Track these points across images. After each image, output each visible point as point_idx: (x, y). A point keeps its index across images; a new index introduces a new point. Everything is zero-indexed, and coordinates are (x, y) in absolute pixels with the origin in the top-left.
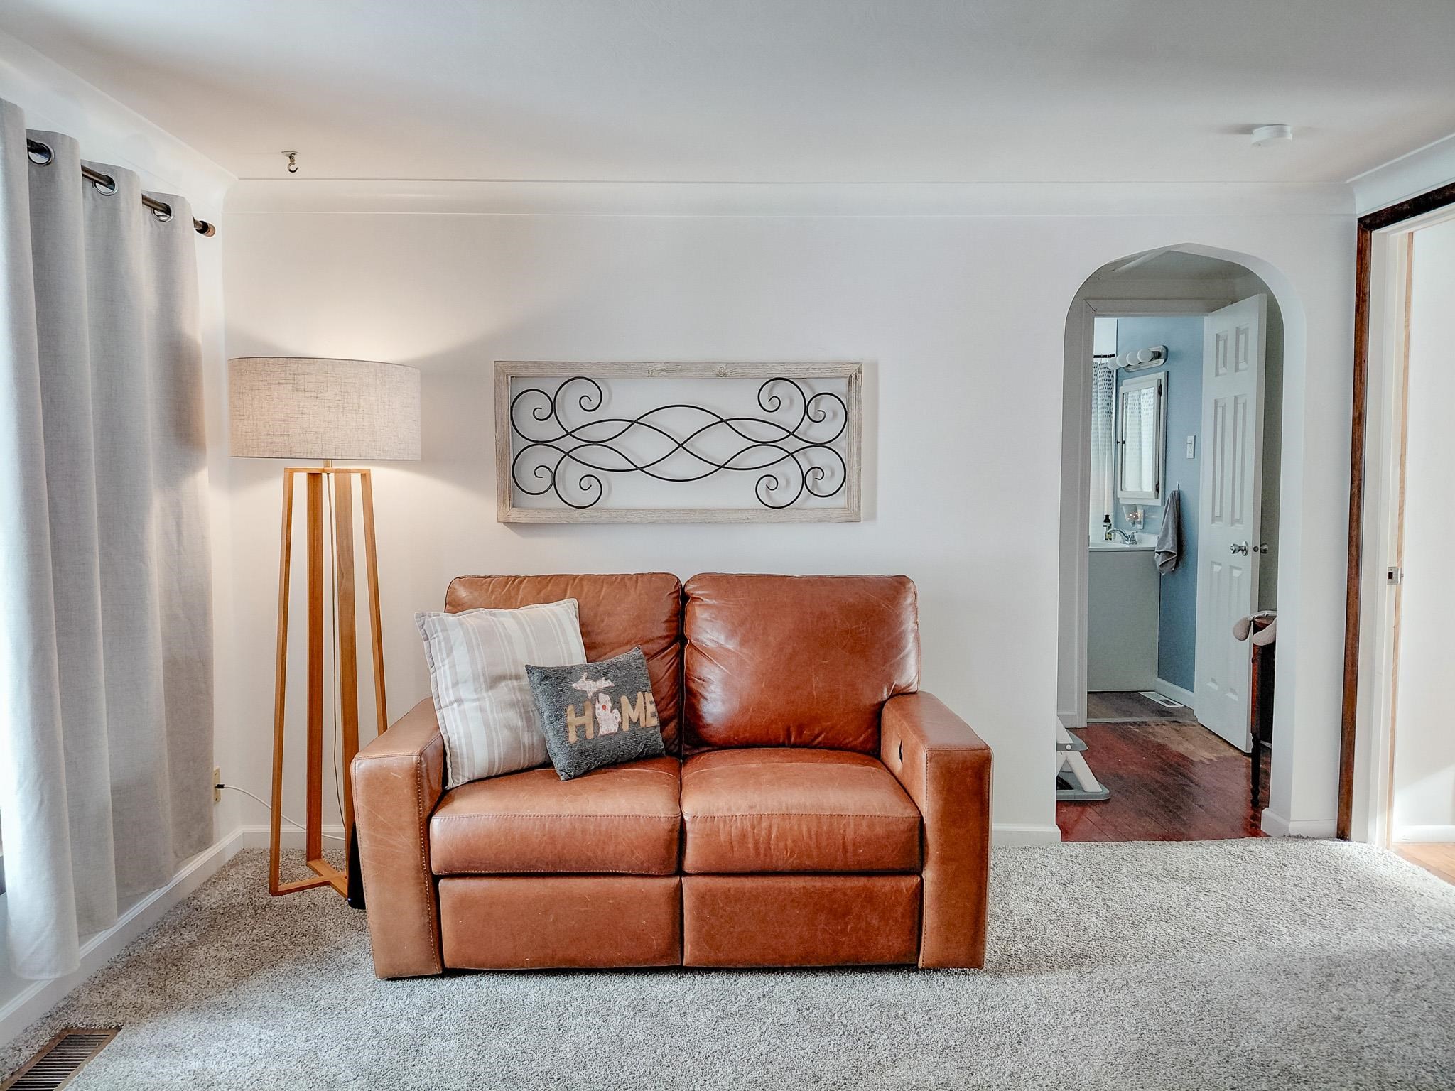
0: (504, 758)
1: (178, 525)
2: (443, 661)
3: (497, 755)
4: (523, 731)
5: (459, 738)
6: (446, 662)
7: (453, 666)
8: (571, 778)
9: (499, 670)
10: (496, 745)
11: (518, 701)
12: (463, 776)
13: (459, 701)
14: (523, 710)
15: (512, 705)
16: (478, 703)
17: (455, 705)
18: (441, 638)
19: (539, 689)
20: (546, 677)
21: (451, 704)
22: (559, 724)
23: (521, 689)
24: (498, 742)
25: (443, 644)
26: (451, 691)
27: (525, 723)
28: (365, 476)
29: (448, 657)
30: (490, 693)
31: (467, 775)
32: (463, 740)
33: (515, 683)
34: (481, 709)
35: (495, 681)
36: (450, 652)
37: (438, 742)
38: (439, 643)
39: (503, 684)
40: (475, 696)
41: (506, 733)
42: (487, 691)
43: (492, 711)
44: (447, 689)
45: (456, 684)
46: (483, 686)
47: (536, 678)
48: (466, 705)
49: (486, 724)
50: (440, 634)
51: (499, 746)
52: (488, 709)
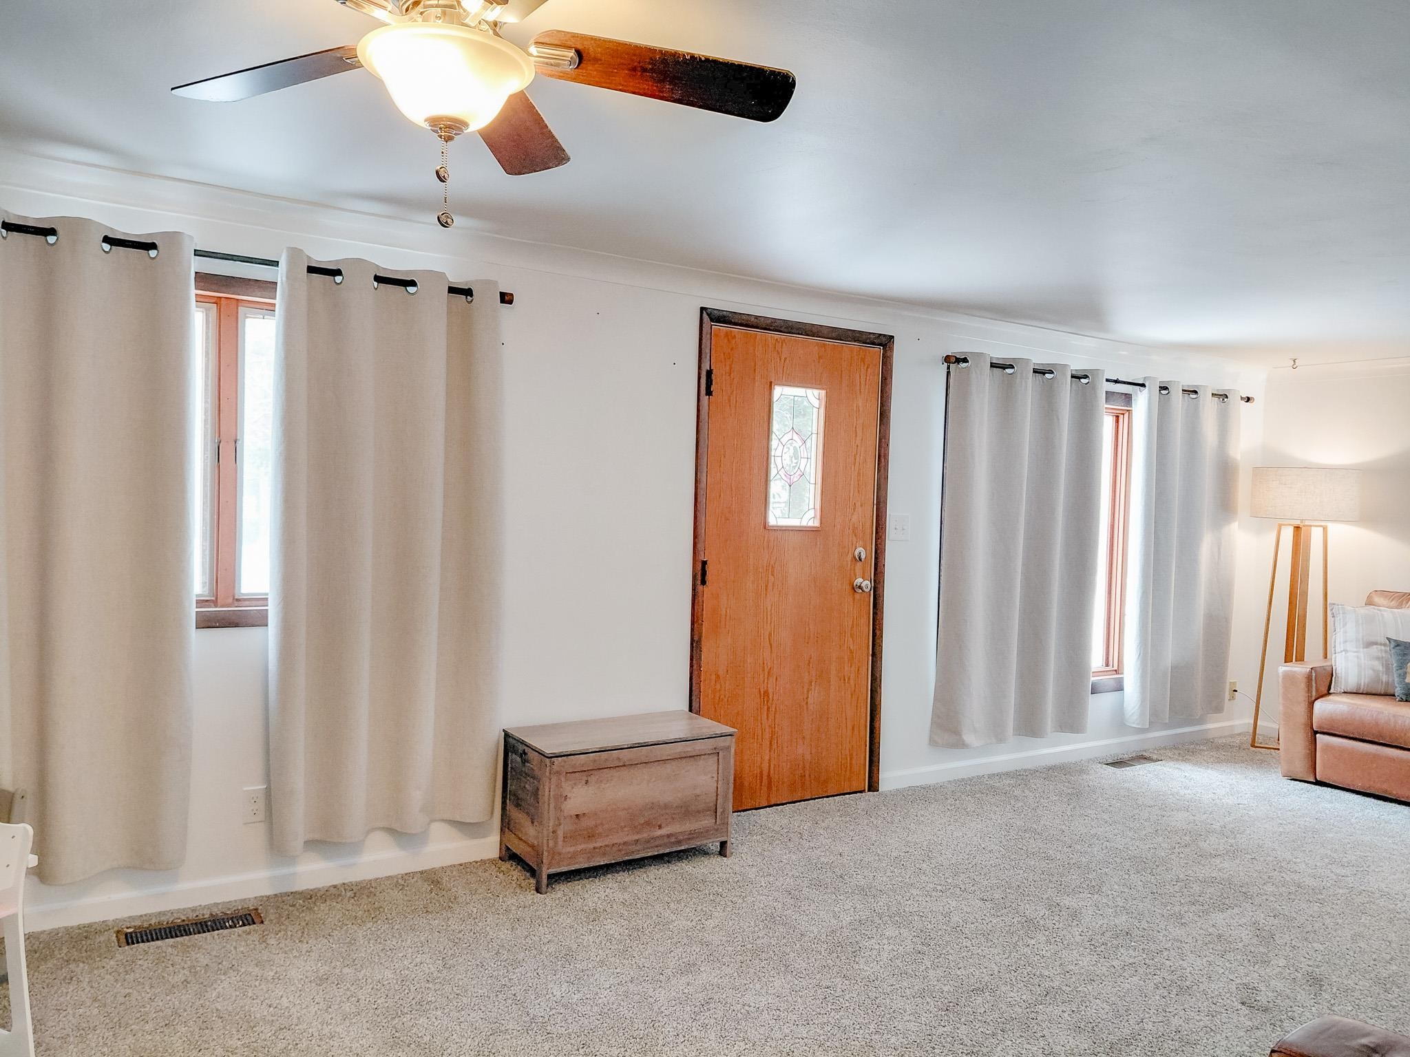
0: (1368, 685)
1: (1219, 549)
2: (1340, 629)
3: (1363, 681)
4: (1383, 673)
5: (1341, 669)
6: (1342, 630)
7: (1345, 632)
8: (1402, 700)
9: (1373, 639)
10: (1363, 677)
11: (1382, 657)
12: (1341, 688)
13: (1346, 651)
14: (1384, 663)
15: (1378, 658)
16: (1356, 654)
17: (1344, 653)
18: (1341, 617)
19: (1393, 651)
20: (1398, 645)
21: (1341, 652)
22: (1400, 671)
23: (1386, 652)
24: (1365, 676)
25: (1342, 620)
26: (1342, 646)
27: (1384, 670)
28: (1325, 529)
29: (1343, 627)
30: (1365, 650)
31: (1343, 687)
32: (1343, 670)
33: (1383, 648)
34: (1358, 657)
35: (1369, 644)
36: (1345, 625)
37: (1330, 669)
38: (1340, 619)
39: (1375, 647)
40: (1355, 650)
41: (1371, 672)
42: (1363, 648)
43: (1365, 659)
44: (1340, 644)
45: (1345, 642)
46: (1362, 646)
47: (1393, 644)
48: (1349, 654)
49: (1359, 666)
50: (1341, 615)
51: (1365, 677)
52: (1362, 658)
